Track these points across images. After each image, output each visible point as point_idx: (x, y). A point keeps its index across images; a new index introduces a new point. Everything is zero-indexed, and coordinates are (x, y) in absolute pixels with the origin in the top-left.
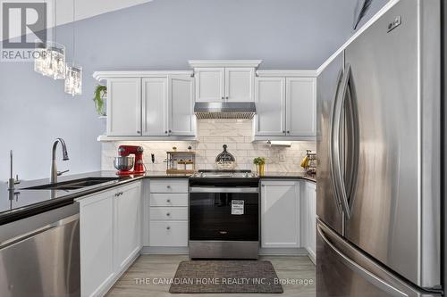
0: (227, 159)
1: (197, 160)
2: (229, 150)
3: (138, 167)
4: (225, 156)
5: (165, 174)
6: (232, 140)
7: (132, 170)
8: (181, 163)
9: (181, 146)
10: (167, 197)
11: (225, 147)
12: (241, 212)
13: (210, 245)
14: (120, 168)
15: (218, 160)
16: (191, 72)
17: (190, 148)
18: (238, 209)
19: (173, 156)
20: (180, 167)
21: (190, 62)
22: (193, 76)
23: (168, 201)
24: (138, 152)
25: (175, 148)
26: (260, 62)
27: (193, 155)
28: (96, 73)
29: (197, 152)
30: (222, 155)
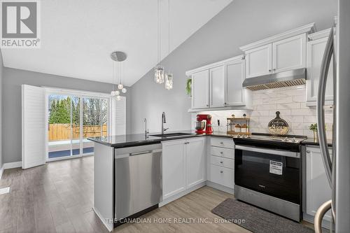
0: (280, 125)
1: (251, 125)
2: (282, 116)
3: (208, 128)
4: (278, 122)
5: (226, 135)
6: (286, 106)
7: (204, 130)
8: (238, 126)
9: (238, 114)
10: (222, 150)
11: (278, 113)
12: (280, 173)
13: (250, 193)
14: (197, 128)
15: (270, 125)
16: (242, 56)
17: (245, 115)
18: (276, 169)
19: (233, 121)
20: (236, 130)
21: (241, 48)
22: (244, 58)
23: (222, 153)
24: (208, 118)
25: (233, 115)
26: (312, 25)
27: (248, 121)
28: (187, 72)
29: (251, 118)
30: (275, 121)
